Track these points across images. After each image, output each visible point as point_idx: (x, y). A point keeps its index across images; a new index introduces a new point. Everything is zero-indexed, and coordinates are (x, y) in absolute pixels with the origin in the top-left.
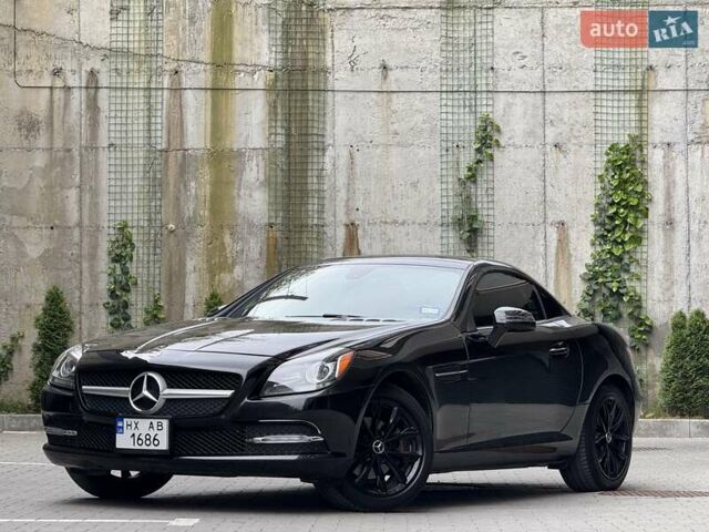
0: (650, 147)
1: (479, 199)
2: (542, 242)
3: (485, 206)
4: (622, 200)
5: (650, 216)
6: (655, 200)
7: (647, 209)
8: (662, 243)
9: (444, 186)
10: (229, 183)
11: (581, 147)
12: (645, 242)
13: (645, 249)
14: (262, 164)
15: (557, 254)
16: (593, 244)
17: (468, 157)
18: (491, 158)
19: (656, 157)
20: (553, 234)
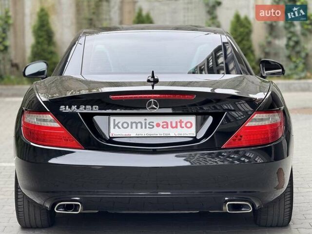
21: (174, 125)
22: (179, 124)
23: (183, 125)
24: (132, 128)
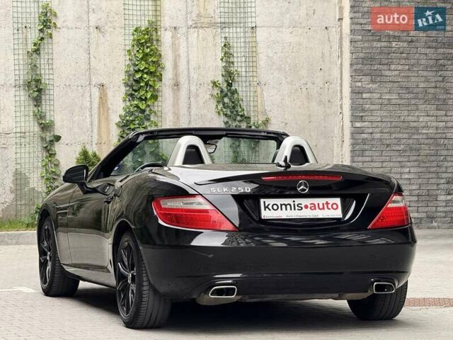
0: (163, 29)
1: (42, 67)
2: (88, 99)
3: (47, 72)
4: (145, 68)
5: (163, 80)
6: (166, 68)
7: (161, 75)
8: (172, 99)
9: (16, 57)
11: (114, 29)
12: (160, 99)
13: (160, 104)
15: (99, 108)
16: (125, 101)
17: (34, 35)
18: (51, 36)
19: (166, 37)
20: (96, 93)
21: (321, 207)
22: (325, 206)
23: (330, 206)
24: (281, 209)
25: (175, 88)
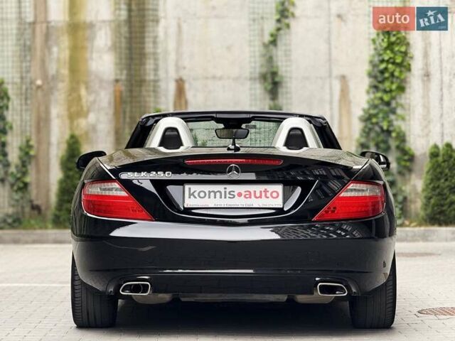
1: (279, 59)
2: (328, 91)
3: (284, 63)
4: (390, 58)
5: (412, 70)
6: (415, 57)
7: (409, 65)
8: (421, 91)
9: (252, 49)
10: (84, 48)
12: (408, 90)
13: (408, 96)
14: (109, 33)
15: (340, 101)
16: (368, 92)
17: (270, 26)
18: (288, 26)
20: (337, 86)
21: (258, 195)
22: (263, 194)
24: (209, 197)
25: (426, 78)
